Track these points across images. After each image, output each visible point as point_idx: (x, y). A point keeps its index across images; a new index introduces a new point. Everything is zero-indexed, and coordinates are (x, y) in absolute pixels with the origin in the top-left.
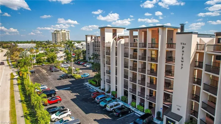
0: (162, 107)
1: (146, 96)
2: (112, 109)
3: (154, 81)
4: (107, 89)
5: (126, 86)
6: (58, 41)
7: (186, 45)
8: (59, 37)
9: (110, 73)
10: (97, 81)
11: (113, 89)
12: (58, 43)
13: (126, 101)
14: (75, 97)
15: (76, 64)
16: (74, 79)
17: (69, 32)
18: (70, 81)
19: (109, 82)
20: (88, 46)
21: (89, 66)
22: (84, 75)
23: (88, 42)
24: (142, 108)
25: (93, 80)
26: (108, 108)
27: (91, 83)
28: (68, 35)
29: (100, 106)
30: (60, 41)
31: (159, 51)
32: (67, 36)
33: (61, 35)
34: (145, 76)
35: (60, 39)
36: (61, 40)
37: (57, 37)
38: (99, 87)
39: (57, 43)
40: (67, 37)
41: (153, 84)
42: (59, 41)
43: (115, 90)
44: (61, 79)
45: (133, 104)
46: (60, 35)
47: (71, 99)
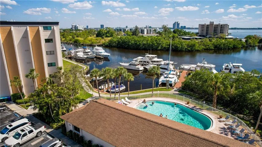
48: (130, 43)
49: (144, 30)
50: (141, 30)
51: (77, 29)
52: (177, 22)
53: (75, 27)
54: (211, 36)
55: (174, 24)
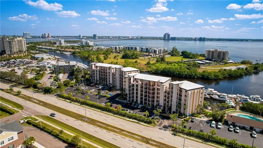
0: (156, 104)
1: (151, 102)
4: (131, 101)
7: (163, 88)
8: (14, 46)
9: (133, 94)
10: (124, 97)
11: (135, 100)
12: (14, 53)
18: (107, 99)
26: (139, 107)
27: (120, 99)
31: (155, 88)
33: (17, 43)
36: (17, 49)
37: (12, 45)
38: (126, 100)
40: (24, 45)
42: (15, 50)
45: (146, 104)
48: (175, 73)
49: (156, 50)
51: (88, 45)
52: (168, 34)
53: (86, 42)
54: (216, 60)
55: (165, 35)
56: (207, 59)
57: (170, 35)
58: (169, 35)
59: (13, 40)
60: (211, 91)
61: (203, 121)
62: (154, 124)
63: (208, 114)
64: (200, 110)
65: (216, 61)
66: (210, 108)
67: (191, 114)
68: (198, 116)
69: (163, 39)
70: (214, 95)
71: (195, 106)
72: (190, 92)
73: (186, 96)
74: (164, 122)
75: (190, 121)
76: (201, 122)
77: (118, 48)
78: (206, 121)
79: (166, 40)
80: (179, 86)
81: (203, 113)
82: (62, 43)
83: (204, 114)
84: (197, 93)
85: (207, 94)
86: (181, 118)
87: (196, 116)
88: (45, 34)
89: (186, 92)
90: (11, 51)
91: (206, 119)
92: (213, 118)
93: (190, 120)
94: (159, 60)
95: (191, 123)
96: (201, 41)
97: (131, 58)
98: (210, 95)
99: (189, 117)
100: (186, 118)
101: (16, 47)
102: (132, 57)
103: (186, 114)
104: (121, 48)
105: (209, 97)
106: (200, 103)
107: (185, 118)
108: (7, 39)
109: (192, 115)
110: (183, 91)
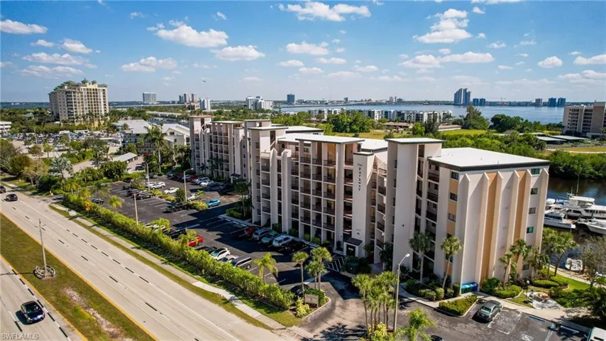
0: (342, 235)
1: (322, 225)
2: (281, 244)
3: (332, 206)
4: (263, 222)
5: (295, 214)
6: (78, 114)
7: (362, 167)
8: (79, 103)
9: (269, 198)
10: (244, 209)
11: (275, 220)
12: (77, 118)
13: (296, 235)
14: (219, 237)
15: (172, 179)
16: (195, 211)
17: (106, 87)
18: (192, 215)
19: (268, 210)
20: (197, 140)
21: (206, 184)
22: (211, 202)
23: (195, 133)
24: (319, 240)
25: (235, 210)
26: (275, 244)
27: (232, 215)
28: (104, 96)
29: (262, 243)
30: (83, 112)
31: (337, 170)
32: (102, 98)
33: (85, 96)
34: (320, 199)
35: (83, 108)
36: (86, 108)
37: (73, 101)
38: (248, 220)
39: (74, 118)
40: (102, 101)
41: (330, 208)
42: (79, 112)
43: (277, 222)
44: (170, 212)
45: (307, 236)
46: (82, 96)
47: (216, 240)
49: (422, 115)
50: (417, 114)
51: (258, 108)
52: (465, 90)
53: (256, 103)
54: (597, 134)
55: (457, 95)
56: (568, 133)
57: (471, 95)
58: (467, 95)
59: (75, 89)
60: (582, 204)
61: (540, 323)
62: (291, 314)
63: (569, 289)
64: (525, 268)
65: (598, 136)
66: (576, 265)
67: (479, 280)
68: (512, 296)
69: (454, 105)
70: (595, 219)
71: (503, 247)
72: (473, 179)
73: (453, 197)
74: (343, 308)
75: (473, 313)
76: (527, 323)
77: (326, 112)
78: (557, 325)
79: (460, 105)
80: (426, 155)
81: (543, 282)
82: (206, 107)
83: (547, 287)
84: (510, 186)
85: (562, 215)
86: (431, 299)
87: (505, 292)
88: (185, 95)
89: (454, 176)
90: (70, 114)
91: (554, 313)
92: (597, 308)
93: (472, 309)
94: (419, 128)
95: (474, 324)
96: (554, 106)
97: (348, 129)
98: (576, 218)
99: (470, 294)
100: (451, 300)
101: (83, 105)
102: (350, 128)
103: (453, 281)
104: (335, 112)
105: (573, 226)
106: (525, 237)
107: (446, 301)
108: (66, 87)
109: (483, 285)
110: (444, 174)
